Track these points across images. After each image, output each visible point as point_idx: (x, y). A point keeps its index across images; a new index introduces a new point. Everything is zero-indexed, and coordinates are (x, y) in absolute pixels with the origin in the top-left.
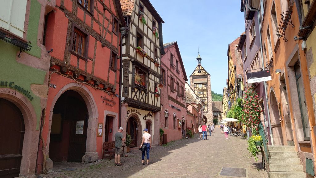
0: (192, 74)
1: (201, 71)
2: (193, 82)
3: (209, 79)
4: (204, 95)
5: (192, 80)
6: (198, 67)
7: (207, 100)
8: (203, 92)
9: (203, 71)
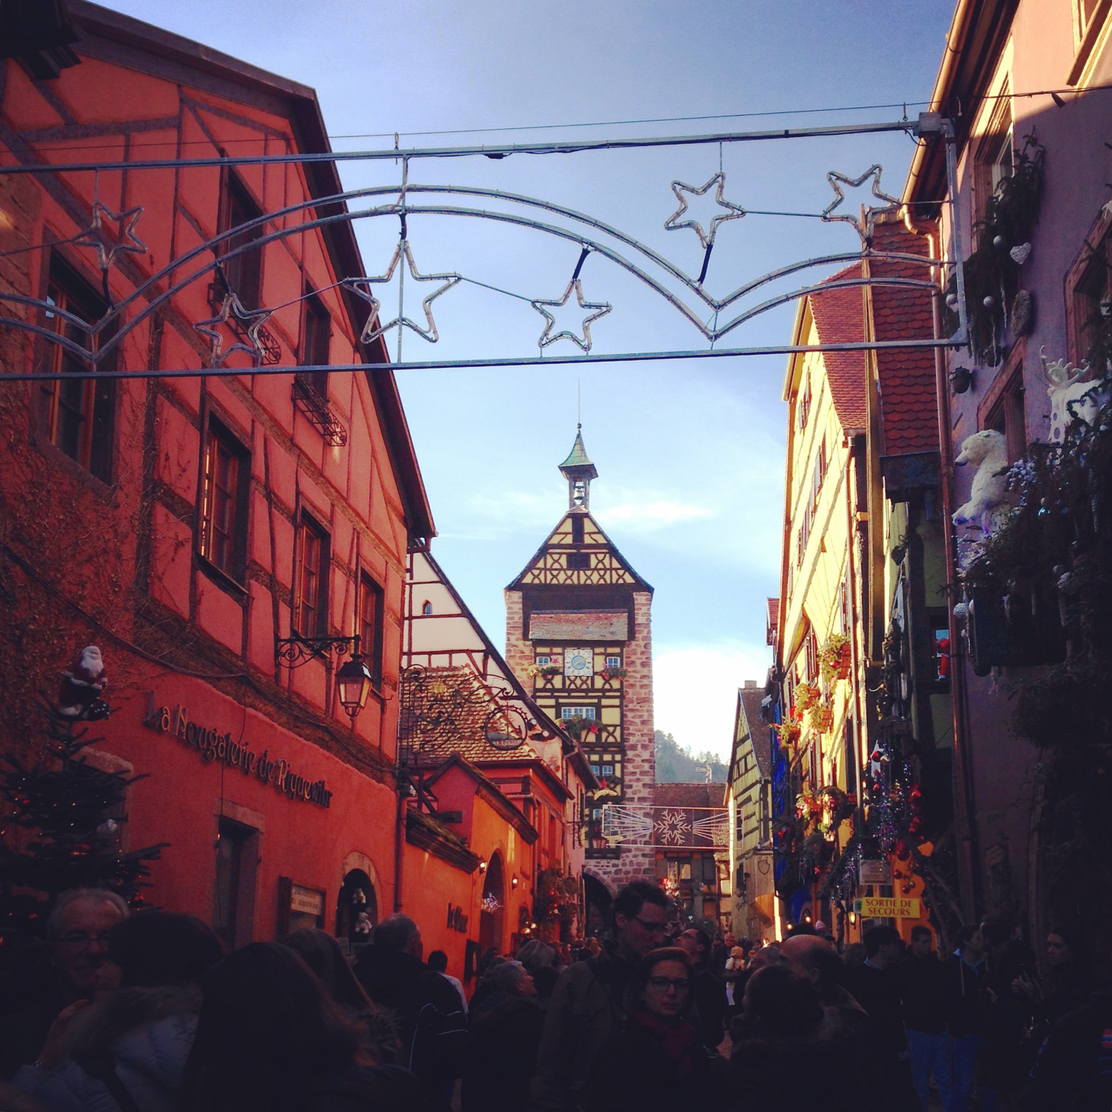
0: (523, 575)
1: (588, 556)
2: (525, 636)
3: (640, 619)
4: (604, 735)
5: (518, 618)
6: (568, 527)
7: (618, 767)
8: (599, 707)
9: (605, 554)
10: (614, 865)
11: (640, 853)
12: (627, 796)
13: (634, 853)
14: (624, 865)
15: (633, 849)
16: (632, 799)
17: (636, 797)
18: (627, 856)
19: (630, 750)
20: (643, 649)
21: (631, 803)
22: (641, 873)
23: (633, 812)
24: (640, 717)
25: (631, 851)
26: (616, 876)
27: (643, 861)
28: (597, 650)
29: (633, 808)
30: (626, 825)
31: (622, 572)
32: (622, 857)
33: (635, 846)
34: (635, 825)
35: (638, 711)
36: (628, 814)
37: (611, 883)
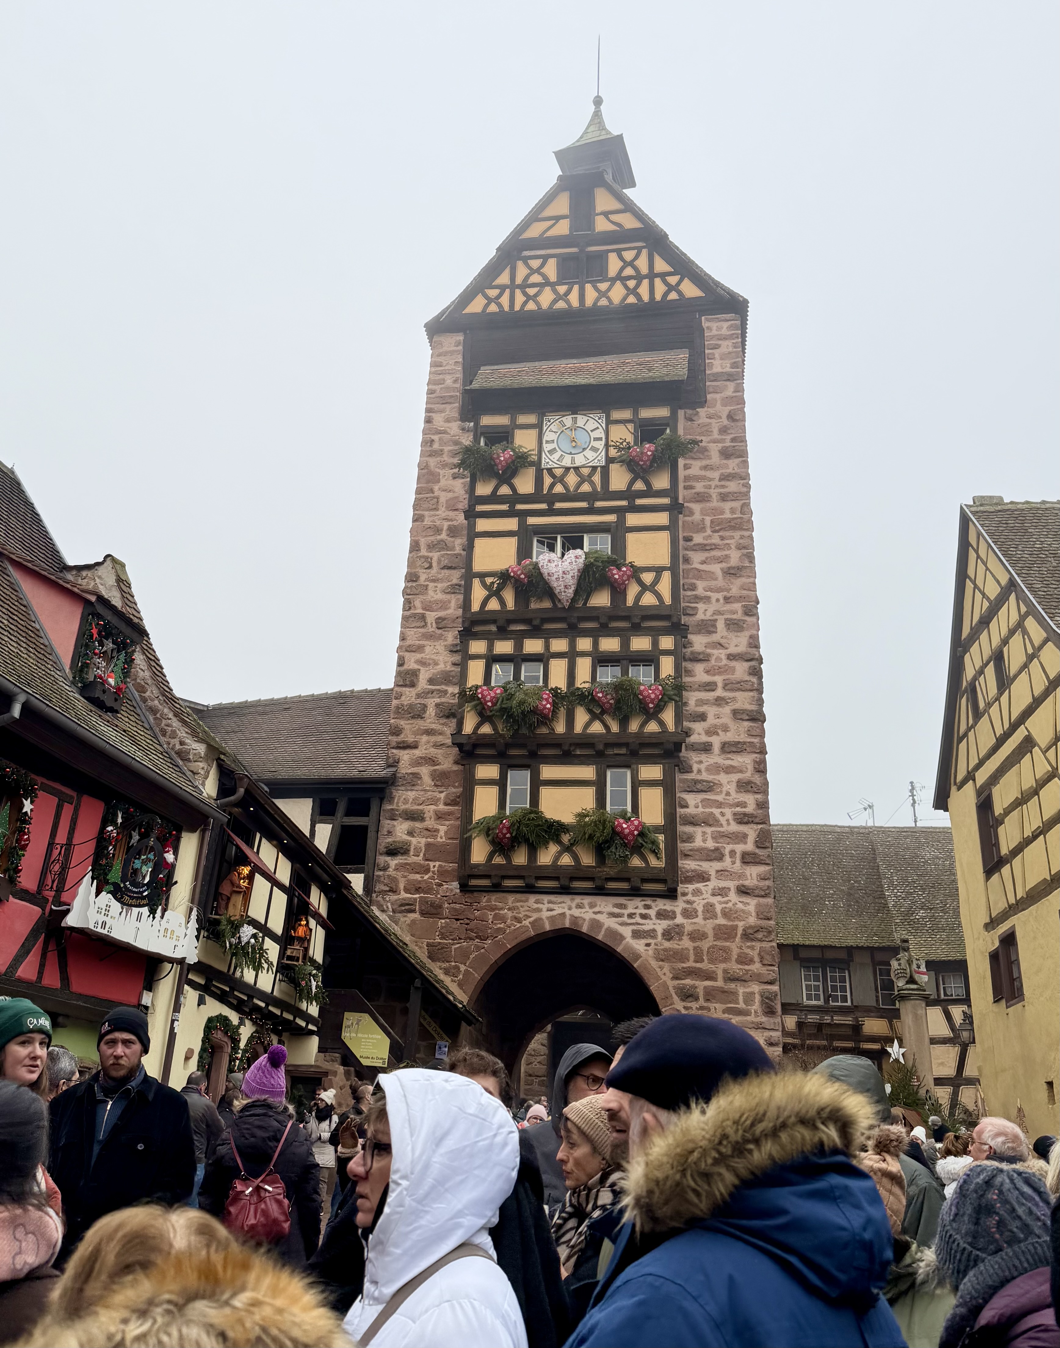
0: (466, 296)
1: (602, 258)
4: (633, 589)
6: (562, 206)
7: (667, 664)
8: (619, 532)
9: (639, 250)
10: (661, 915)
11: (732, 884)
12: (694, 739)
13: (714, 883)
14: (687, 914)
15: (713, 873)
16: (706, 748)
17: (716, 741)
18: (697, 892)
19: (699, 632)
20: (725, 422)
21: (703, 757)
22: (738, 939)
23: (710, 778)
24: (720, 560)
25: (709, 880)
26: (667, 944)
27: (740, 906)
28: (617, 415)
29: (708, 769)
30: (691, 810)
31: (676, 278)
32: (684, 894)
33: (717, 865)
34: (716, 812)
35: (715, 547)
36: (696, 782)
37: (654, 963)
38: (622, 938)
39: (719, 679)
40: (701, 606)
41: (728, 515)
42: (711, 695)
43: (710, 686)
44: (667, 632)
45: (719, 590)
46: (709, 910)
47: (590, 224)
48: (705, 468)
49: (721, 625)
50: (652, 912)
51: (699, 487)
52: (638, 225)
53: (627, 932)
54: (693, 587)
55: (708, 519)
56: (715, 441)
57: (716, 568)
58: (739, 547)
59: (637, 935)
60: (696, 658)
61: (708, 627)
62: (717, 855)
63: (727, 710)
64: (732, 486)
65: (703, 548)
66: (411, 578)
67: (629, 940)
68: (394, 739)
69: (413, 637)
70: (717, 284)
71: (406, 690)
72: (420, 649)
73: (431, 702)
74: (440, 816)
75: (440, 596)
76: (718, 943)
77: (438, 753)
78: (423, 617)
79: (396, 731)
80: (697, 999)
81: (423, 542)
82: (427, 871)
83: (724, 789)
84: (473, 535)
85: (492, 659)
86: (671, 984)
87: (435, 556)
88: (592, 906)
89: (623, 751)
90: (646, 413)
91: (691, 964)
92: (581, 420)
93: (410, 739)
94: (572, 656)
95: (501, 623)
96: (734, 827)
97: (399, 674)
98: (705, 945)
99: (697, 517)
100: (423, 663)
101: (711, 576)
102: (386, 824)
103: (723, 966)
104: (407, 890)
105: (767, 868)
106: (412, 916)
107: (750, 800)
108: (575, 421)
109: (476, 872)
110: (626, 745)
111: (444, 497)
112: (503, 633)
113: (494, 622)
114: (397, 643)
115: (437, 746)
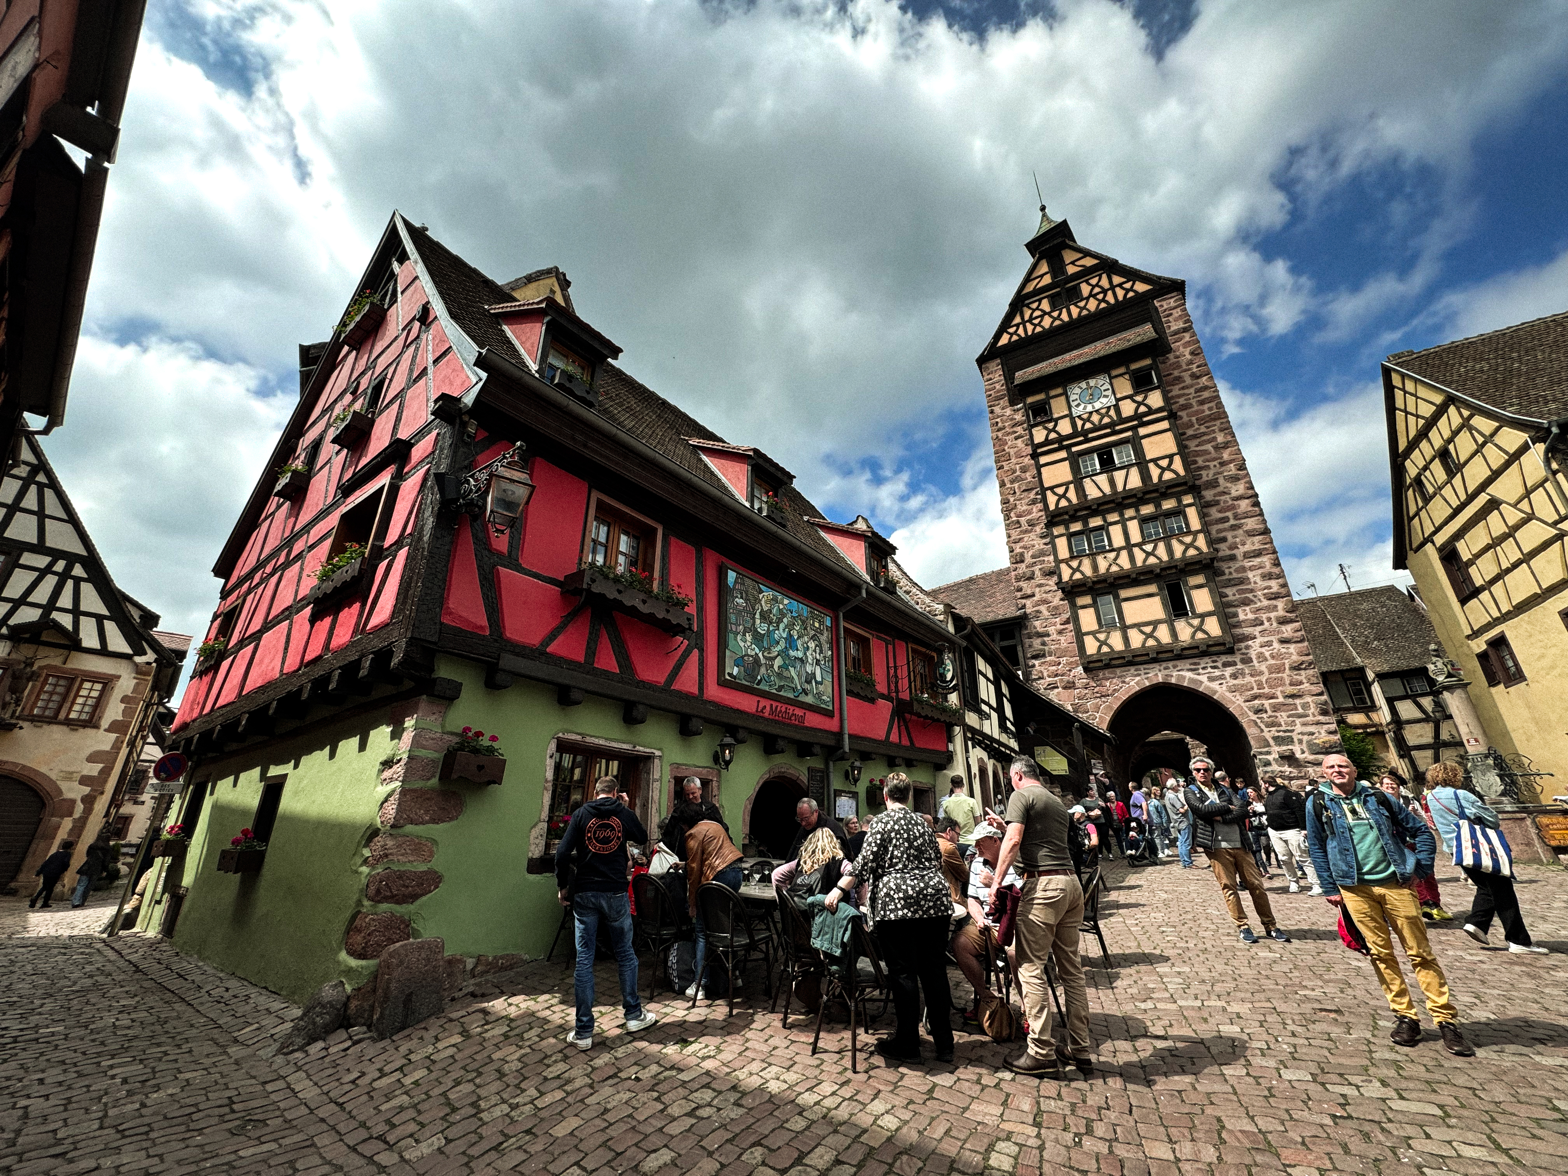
0: (997, 336)
1: (1076, 287)
3: (1172, 324)
4: (1155, 472)
6: (1042, 268)
8: (1136, 441)
9: (1100, 276)
10: (1226, 665)
11: (1274, 638)
14: (1246, 661)
17: (1239, 553)
18: (1249, 647)
19: (1207, 488)
20: (1189, 357)
21: (1231, 564)
22: (1287, 671)
23: (1240, 575)
24: (1209, 441)
25: (1255, 638)
26: (1235, 682)
27: (1283, 650)
28: (1114, 373)
29: (1236, 571)
30: (1231, 598)
31: (1130, 283)
32: (1239, 650)
33: (1259, 628)
34: (1250, 596)
35: (1204, 434)
36: (1230, 580)
37: (1228, 694)
38: (1202, 682)
39: (1229, 514)
40: (1204, 473)
41: (1208, 413)
42: (1227, 525)
43: (1225, 520)
44: (1186, 493)
45: (1214, 459)
46: (1261, 658)
47: (1064, 272)
48: (1183, 388)
49: (1221, 481)
50: (1219, 664)
51: (1182, 401)
52: (1096, 261)
53: (1204, 678)
54: (1195, 462)
55: (1194, 419)
56: (1186, 371)
57: (1209, 447)
58: (1221, 430)
59: (1211, 679)
60: (1209, 505)
61: (1213, 484)
62: (1258, 622)
63: (1240, 531)
64: (1206, 394)
65: (1195, 437)
66: (1005, 502)
67: (1207, 683)
68: (1019, 594)
69: (1015, 535)
70: (1160, 278)
71: (1018, 565)
72: (1020, 540)
73: (1036, 569)
74: (1060, 632)
75: (1025, 508)
76: (1274, 675)
77: (1049, 596)
78: (1018, 522)
79: (1020, 590)
80: (1266, 712)
81: (1006, 480)
82: (1059, 664)
83: (1252, 580)
84: (1039, 467)
85: (1070, 536)
86: (1243, 704)
87: (1016, 485)
88: (1175, 667)
89: (1174, 571)
90: (1134, 366)
91: (1256, 691)
92: (1092, 382)
93: (1029, 592)
94: (1123, 522)
95: (1071, 513)
96: (1266, 603)
97: (1011, 557)
98: (1264, 679)
99: (1185, 419)
100: (1025, 547)
101: (1206, 452)
102: (1027, 641)
103: (1280, 689)
104: (1049, 676)
105: (1297, 624)
106: (1056, 691)
107: (1274, 585)
108: (1088, 383)
109: (1091, 659)
110: (1176, 567)
111: (1012, 451)
112: (1074, 519)
113: (1067, 513)
114: (1006, 540)
115: (1046, 593)
